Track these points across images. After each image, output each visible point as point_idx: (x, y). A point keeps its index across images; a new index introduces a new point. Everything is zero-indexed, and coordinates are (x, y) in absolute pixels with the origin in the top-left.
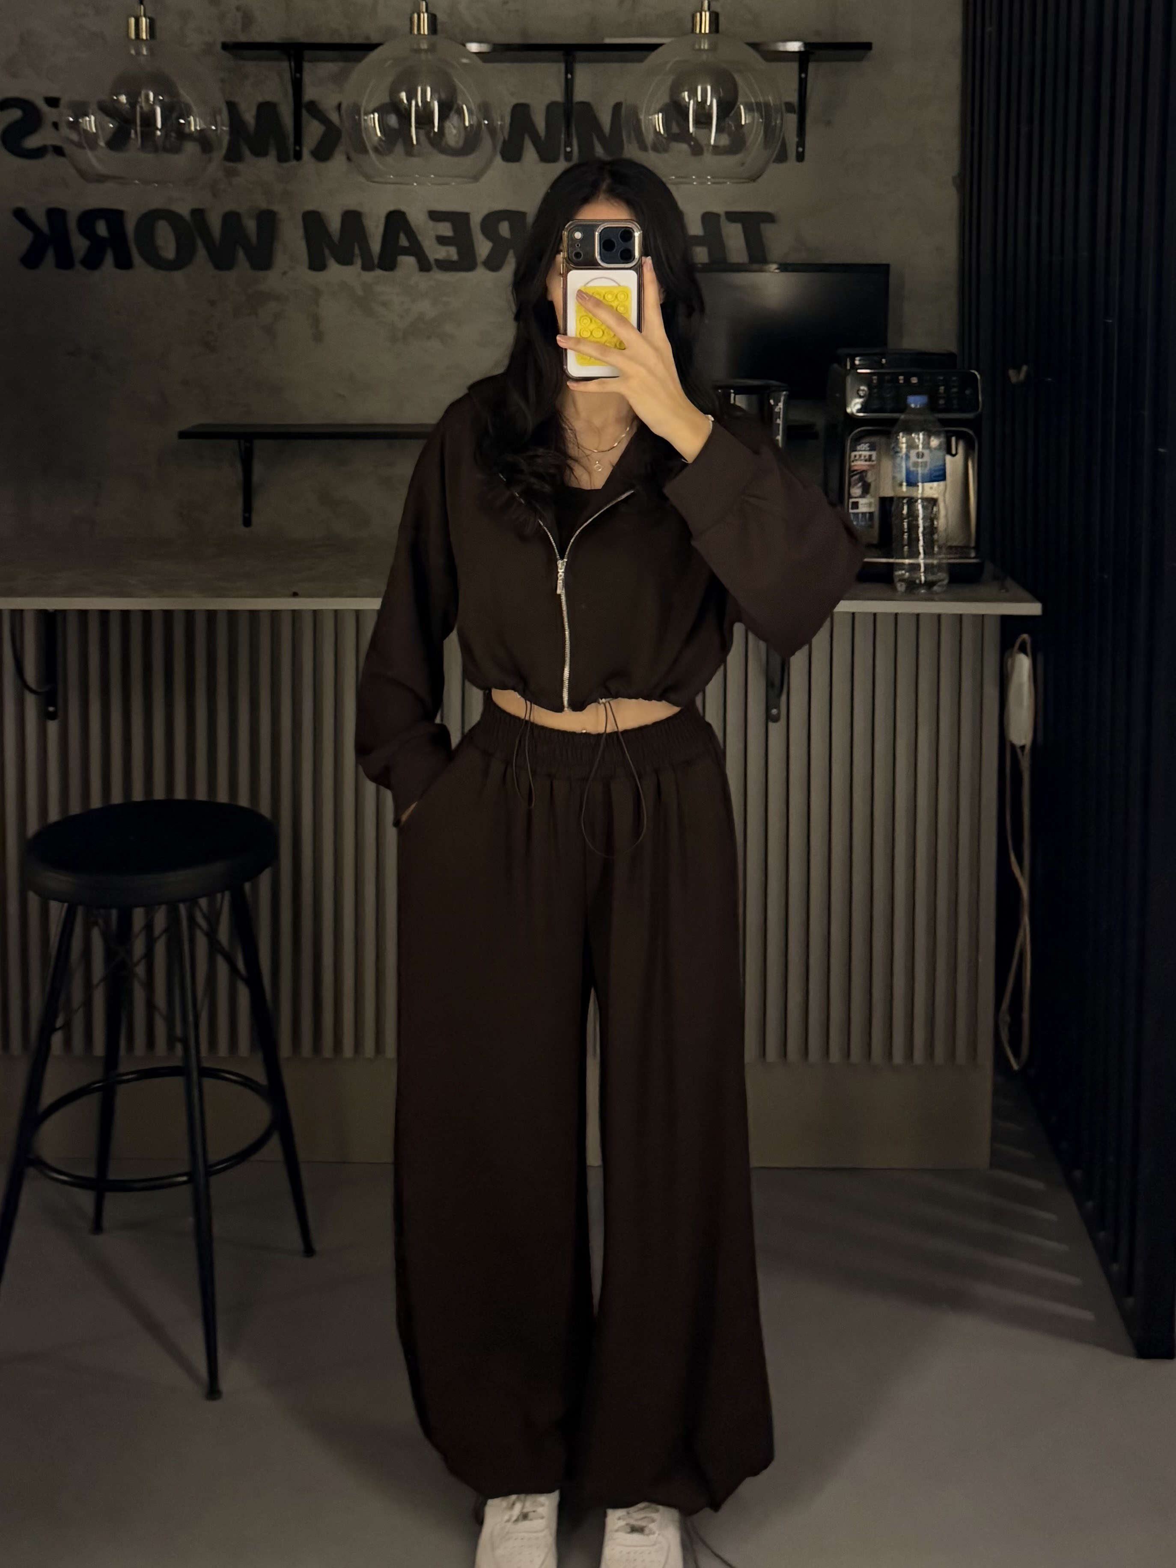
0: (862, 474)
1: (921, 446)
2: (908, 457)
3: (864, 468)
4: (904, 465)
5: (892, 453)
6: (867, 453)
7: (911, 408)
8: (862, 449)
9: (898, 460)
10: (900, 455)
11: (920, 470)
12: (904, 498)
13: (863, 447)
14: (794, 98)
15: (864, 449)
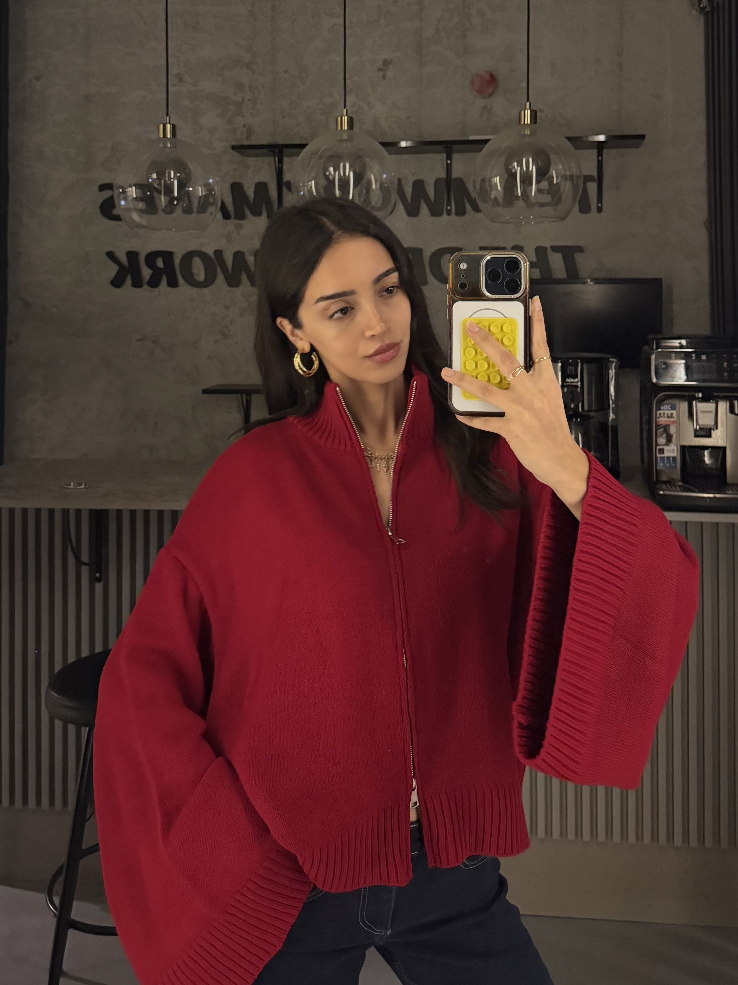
0: (666, 428)
3: (668, 423)
6: (670, 412)
8: (665, 408)
13: (665, 407)
14: (594, 173)
15: (666, 409)
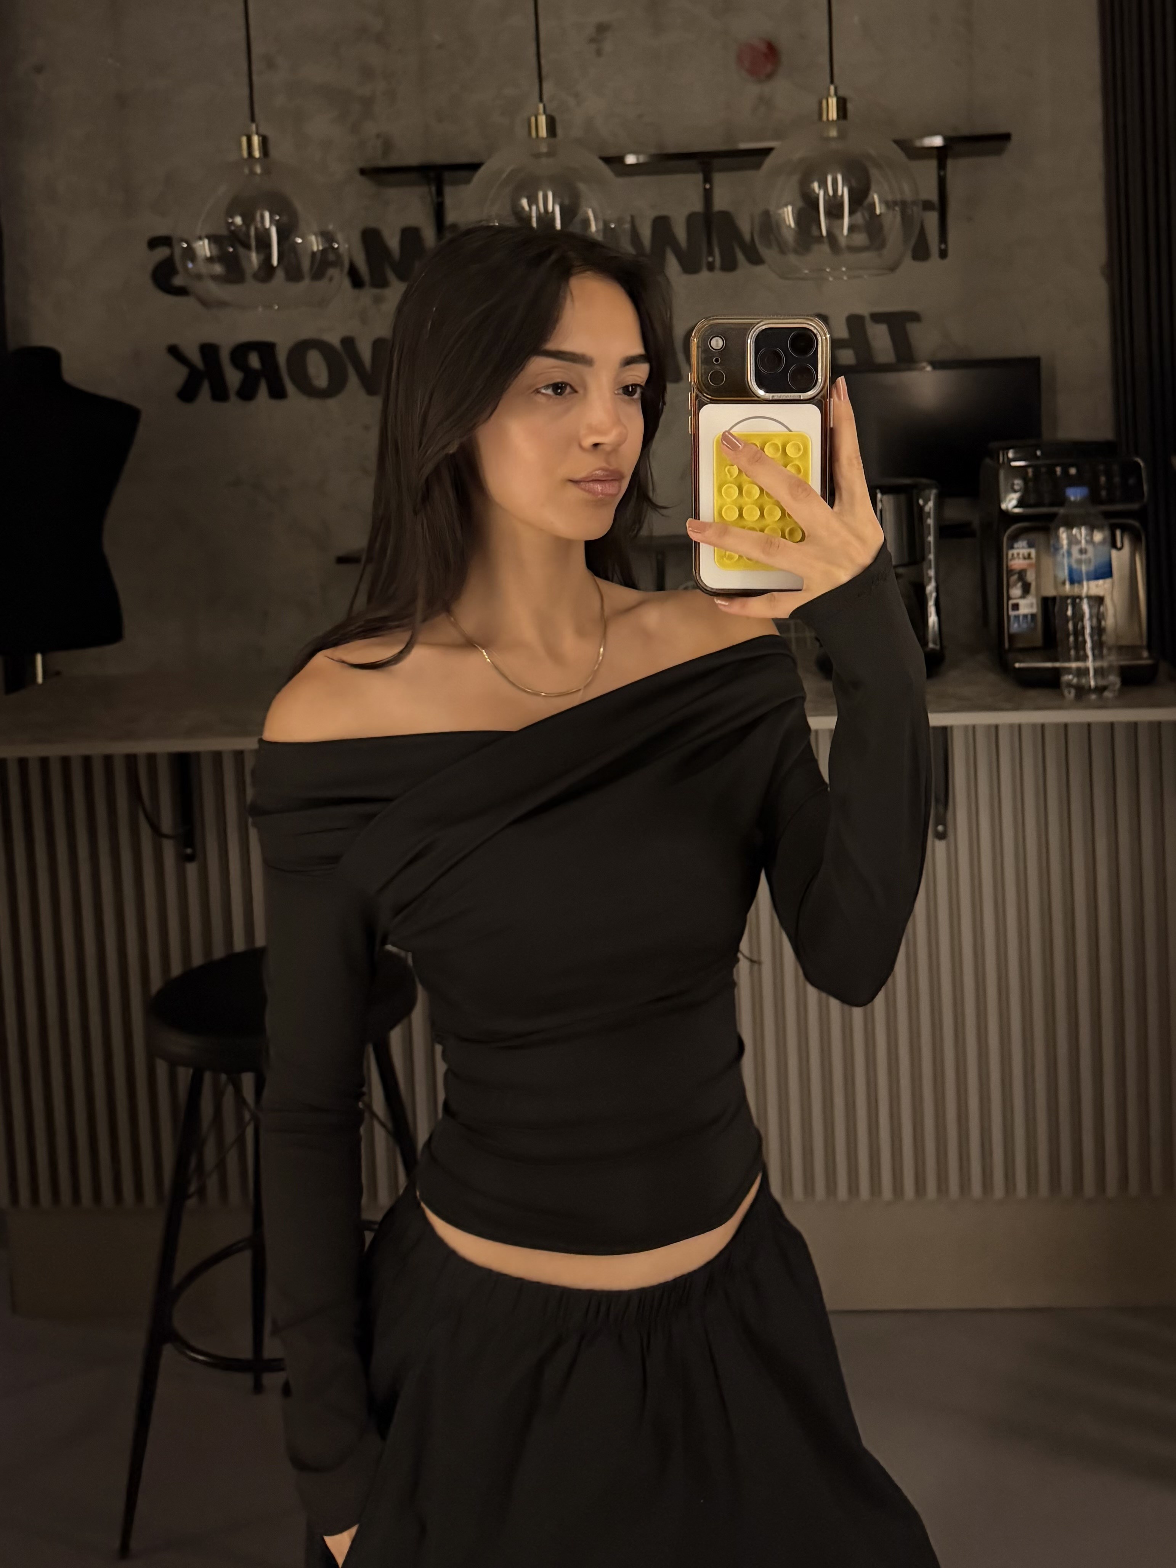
0: (1022, 574)
1: (1083, 542)
2: (1069, 553)
3: (1024, 567)
4: (1066, 561)
5: (1052, 550)
6: (1025, 551)
7: (1070, 501)
8: (1020, 547)
9: (1059, 558)
10: (1061, 552)
11: (1084, 568)
12: (1067, 597)
13: (1020, 545)
14: (933, 196)
15: (1022, 546)
